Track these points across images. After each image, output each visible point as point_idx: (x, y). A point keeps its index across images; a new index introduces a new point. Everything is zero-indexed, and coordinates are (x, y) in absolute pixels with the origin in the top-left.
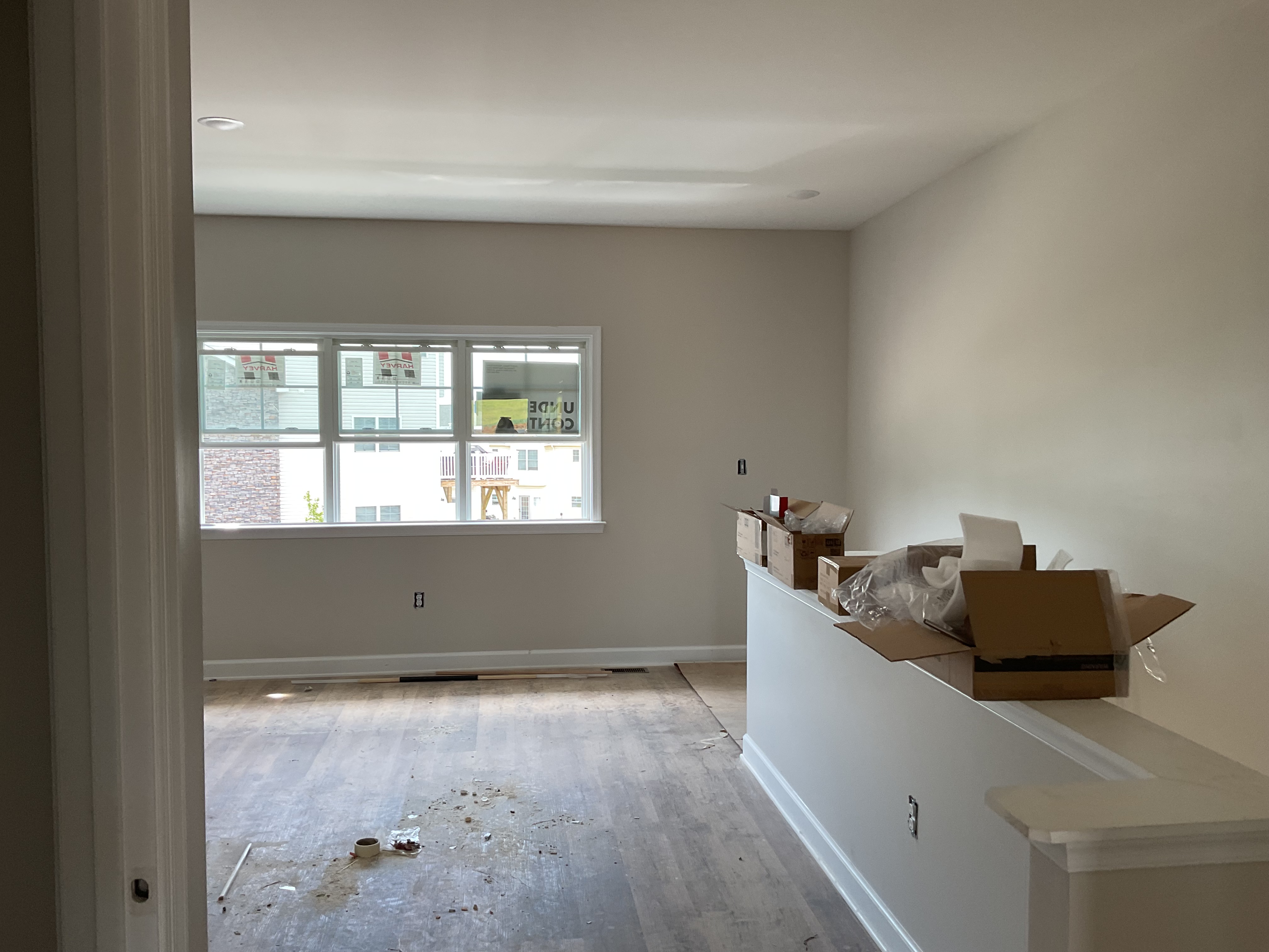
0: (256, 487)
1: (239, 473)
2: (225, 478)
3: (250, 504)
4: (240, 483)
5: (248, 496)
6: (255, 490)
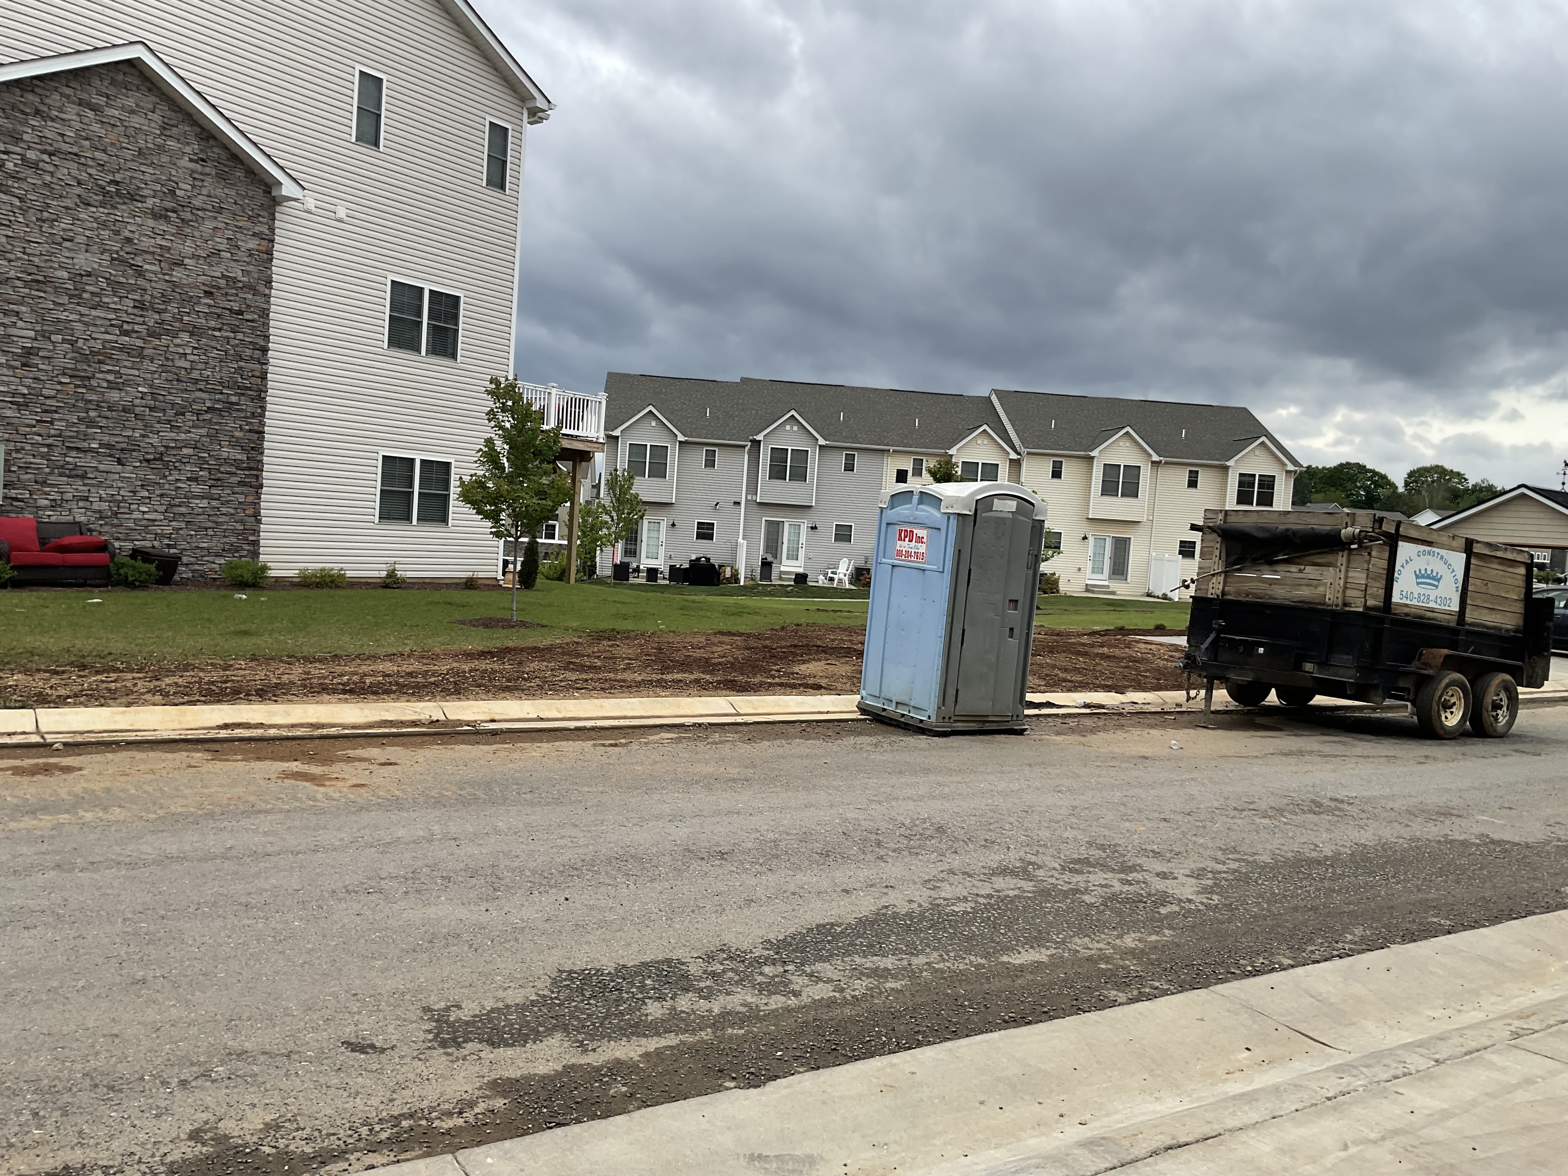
0: (223, 387)
1: (195, 352)
2: (167, 359)
3: (210, 420)
4: (195, 375)
5: (208, 404)
6: (222, 393)
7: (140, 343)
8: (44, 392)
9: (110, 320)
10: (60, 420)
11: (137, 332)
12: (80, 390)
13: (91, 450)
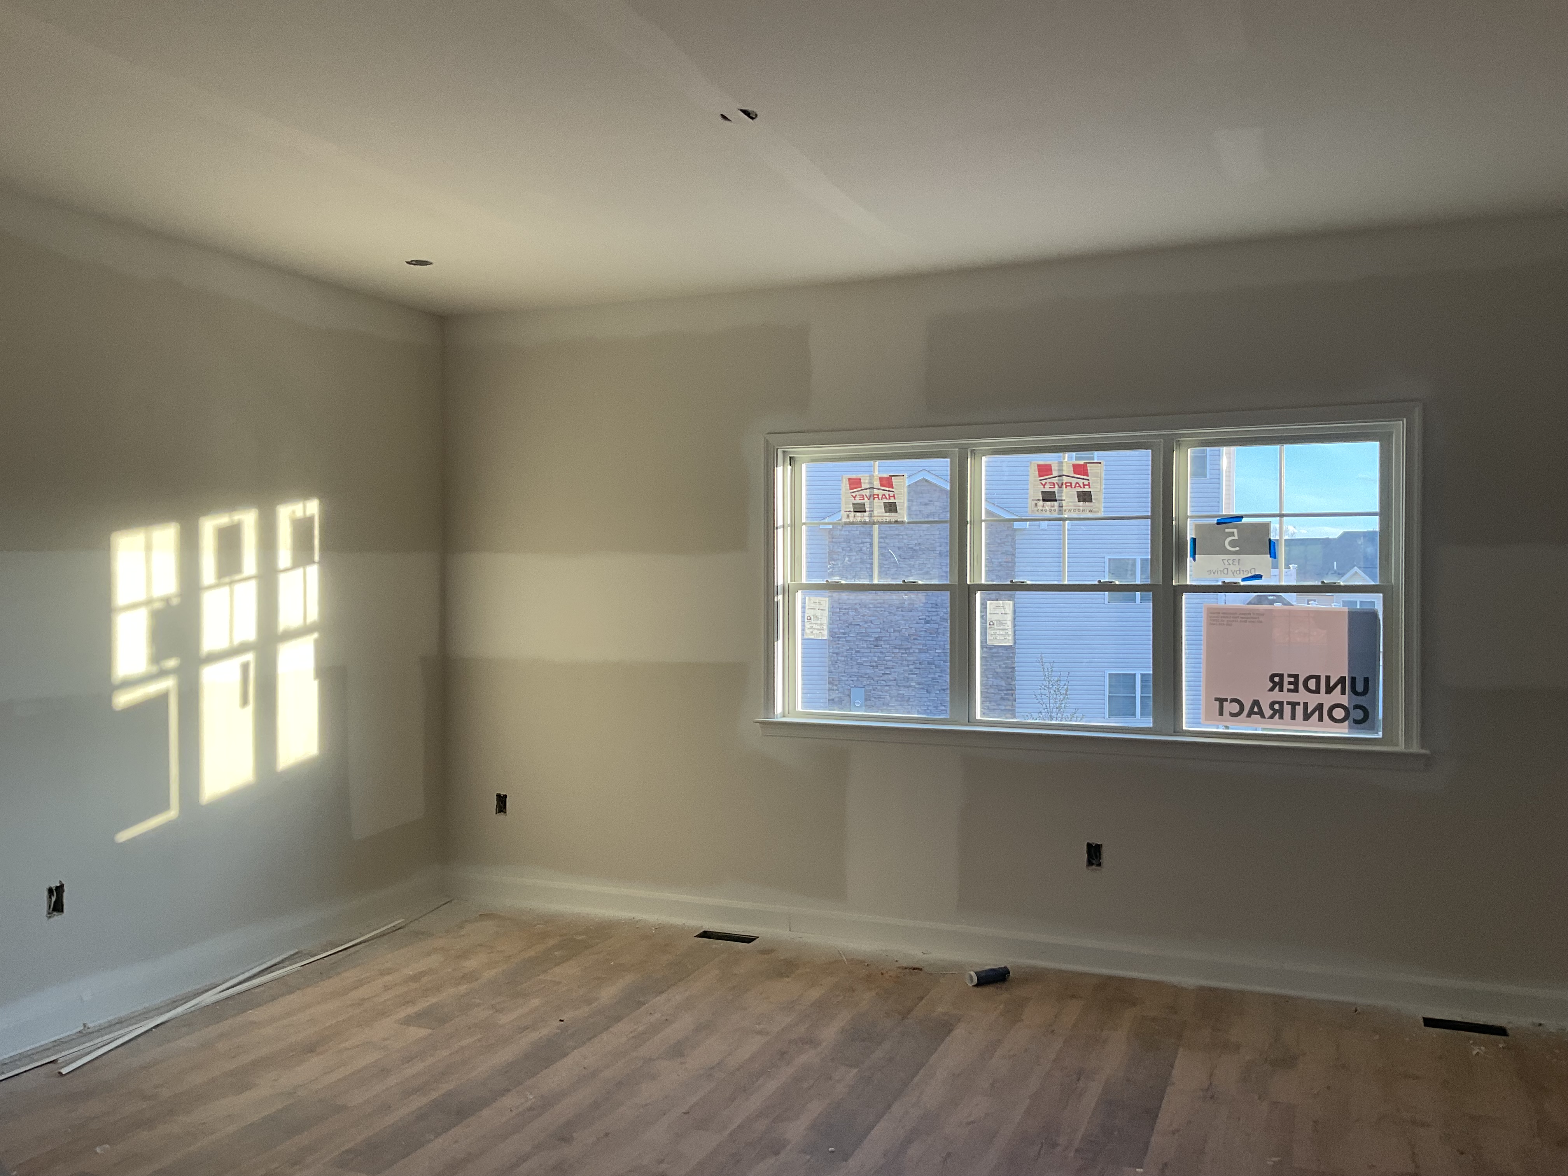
7: (937, 626)
8: (886, 658)
9: (919, 616)
10: (895, 672)
11: (934, 620)
12: (904, 655)
13: (910, 686)
